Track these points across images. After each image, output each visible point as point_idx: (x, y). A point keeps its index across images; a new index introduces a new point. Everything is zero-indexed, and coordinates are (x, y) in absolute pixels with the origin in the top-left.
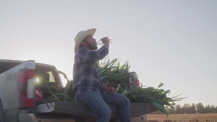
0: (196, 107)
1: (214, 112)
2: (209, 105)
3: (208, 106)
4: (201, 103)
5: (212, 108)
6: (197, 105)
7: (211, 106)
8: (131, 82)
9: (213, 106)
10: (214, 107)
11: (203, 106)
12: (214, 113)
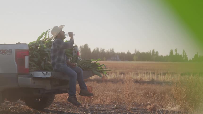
0: (79, 50)
1: (104, 58)
2: (98, 49)
3: (96, 50)
4: (87, 45)
5: (101, 53)
6: (81, 47)
7: (101, 50)
8: (74, 54)
9: (103, 50)
10: (105, 51)
11: (90, 49)
12: (103, 60)
